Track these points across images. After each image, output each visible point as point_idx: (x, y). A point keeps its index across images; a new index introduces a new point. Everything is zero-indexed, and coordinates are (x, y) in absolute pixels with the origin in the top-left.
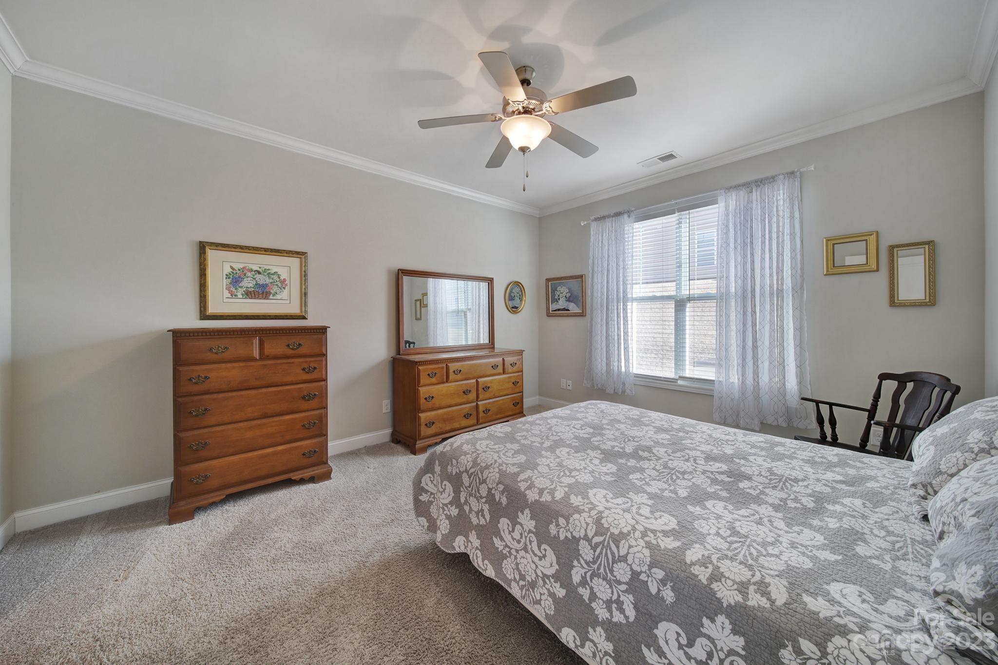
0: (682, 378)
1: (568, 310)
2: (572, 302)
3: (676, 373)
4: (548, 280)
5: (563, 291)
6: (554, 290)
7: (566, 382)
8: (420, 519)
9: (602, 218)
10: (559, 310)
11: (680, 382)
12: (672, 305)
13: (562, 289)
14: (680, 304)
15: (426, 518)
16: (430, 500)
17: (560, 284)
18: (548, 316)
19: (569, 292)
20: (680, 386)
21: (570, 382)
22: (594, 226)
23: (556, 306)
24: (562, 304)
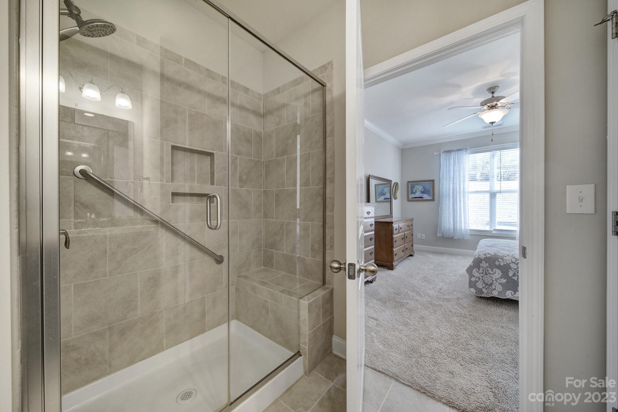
0: (495, 230)
1: (423, 198)
2: (425, 193)
3: (490, 227)
4: (409, 182)
5: (419, 188)
6: (412, 188)
7: (421, 235)
8: (471, 289)
9: (449, 152)
10: (416, 198)
11: (494, 232)
12: (488, 195)
13: (419, 187)
14: (493, 195)
15: (474, 288)
16: (476, 280)
17: (417, 184)
18: (408, 201)
19: (423, 188)
20: (494, 234)
21: (423, 235)
22: (443, 156)
23: (414, 196)
24: (418, 194)
